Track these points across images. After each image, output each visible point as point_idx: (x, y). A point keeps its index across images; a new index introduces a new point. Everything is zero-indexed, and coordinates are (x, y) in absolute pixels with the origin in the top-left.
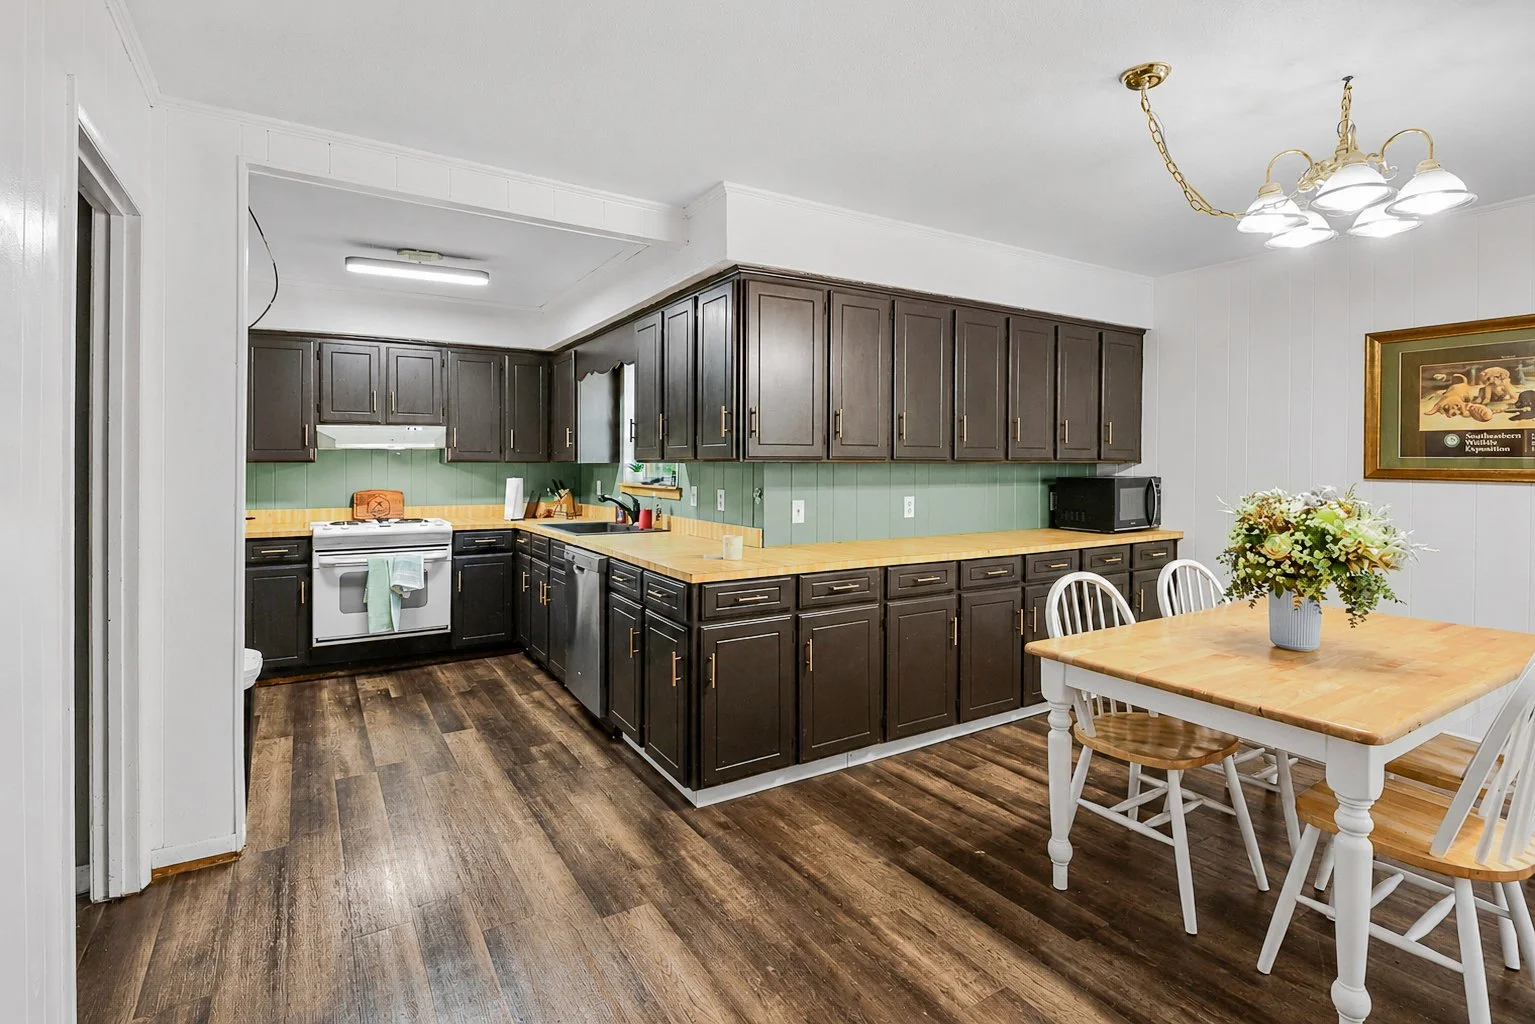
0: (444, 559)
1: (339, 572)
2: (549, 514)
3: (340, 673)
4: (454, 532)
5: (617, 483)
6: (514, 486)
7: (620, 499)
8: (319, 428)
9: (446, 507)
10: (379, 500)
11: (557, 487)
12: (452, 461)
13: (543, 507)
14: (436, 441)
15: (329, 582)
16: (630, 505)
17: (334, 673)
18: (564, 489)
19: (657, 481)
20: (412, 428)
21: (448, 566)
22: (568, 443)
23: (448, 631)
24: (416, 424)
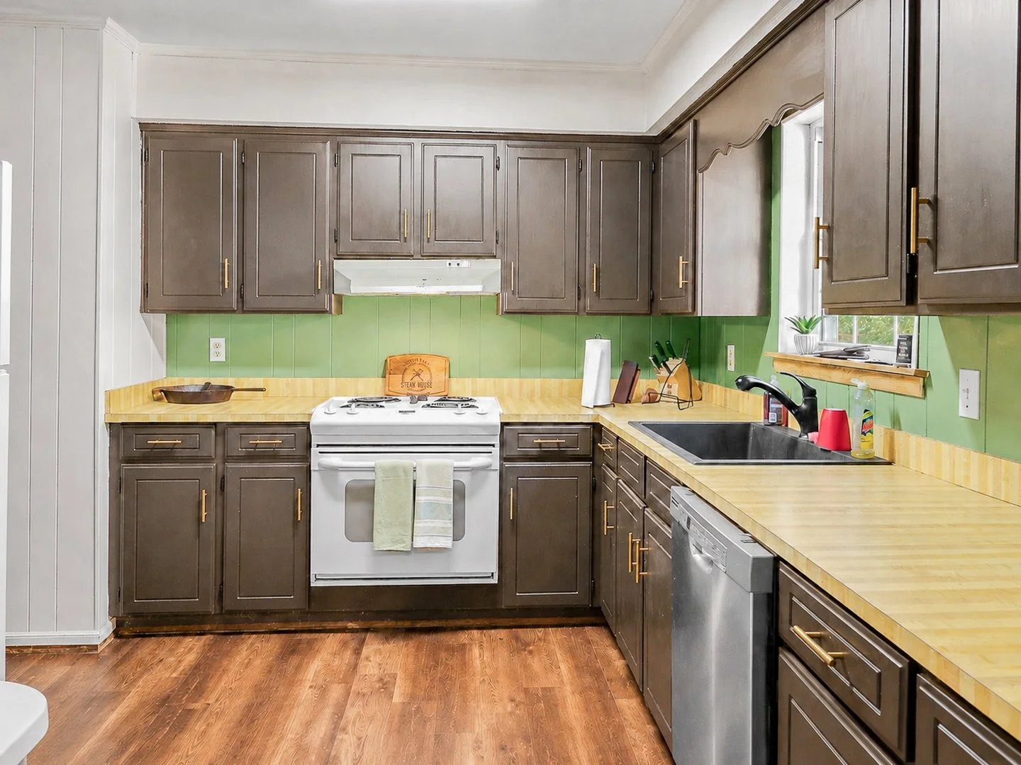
0: (486, 468)
1: (345, 478)
2: (652, 399)
3: (350, 625)
4: (503, 424)
5: (767, 354)
6: (597, 352)
7: (773, 384)
8: (338, 265)
9: (506, 381)
10: (417, 368)
11: (662, 354)
12: (506, 313)
13: (643, 384)
14: (484, 283)
15: (332, 492)
16: (798, 398)
17: (340, 624)
18: (674, 357)
19: (850, 353)
20: (454, 262)
21: (495, 477)
22: (681, 282)
23: (495, 581)
24: (459, 257)
